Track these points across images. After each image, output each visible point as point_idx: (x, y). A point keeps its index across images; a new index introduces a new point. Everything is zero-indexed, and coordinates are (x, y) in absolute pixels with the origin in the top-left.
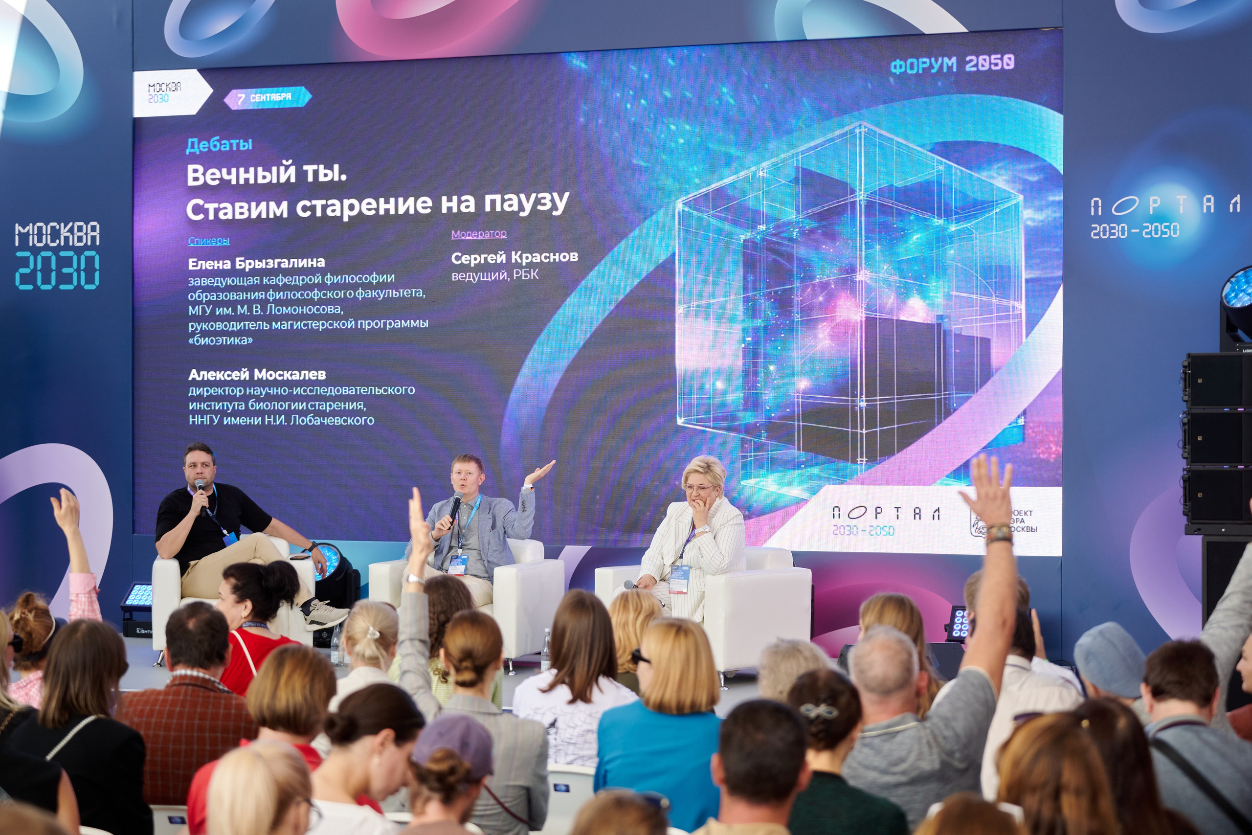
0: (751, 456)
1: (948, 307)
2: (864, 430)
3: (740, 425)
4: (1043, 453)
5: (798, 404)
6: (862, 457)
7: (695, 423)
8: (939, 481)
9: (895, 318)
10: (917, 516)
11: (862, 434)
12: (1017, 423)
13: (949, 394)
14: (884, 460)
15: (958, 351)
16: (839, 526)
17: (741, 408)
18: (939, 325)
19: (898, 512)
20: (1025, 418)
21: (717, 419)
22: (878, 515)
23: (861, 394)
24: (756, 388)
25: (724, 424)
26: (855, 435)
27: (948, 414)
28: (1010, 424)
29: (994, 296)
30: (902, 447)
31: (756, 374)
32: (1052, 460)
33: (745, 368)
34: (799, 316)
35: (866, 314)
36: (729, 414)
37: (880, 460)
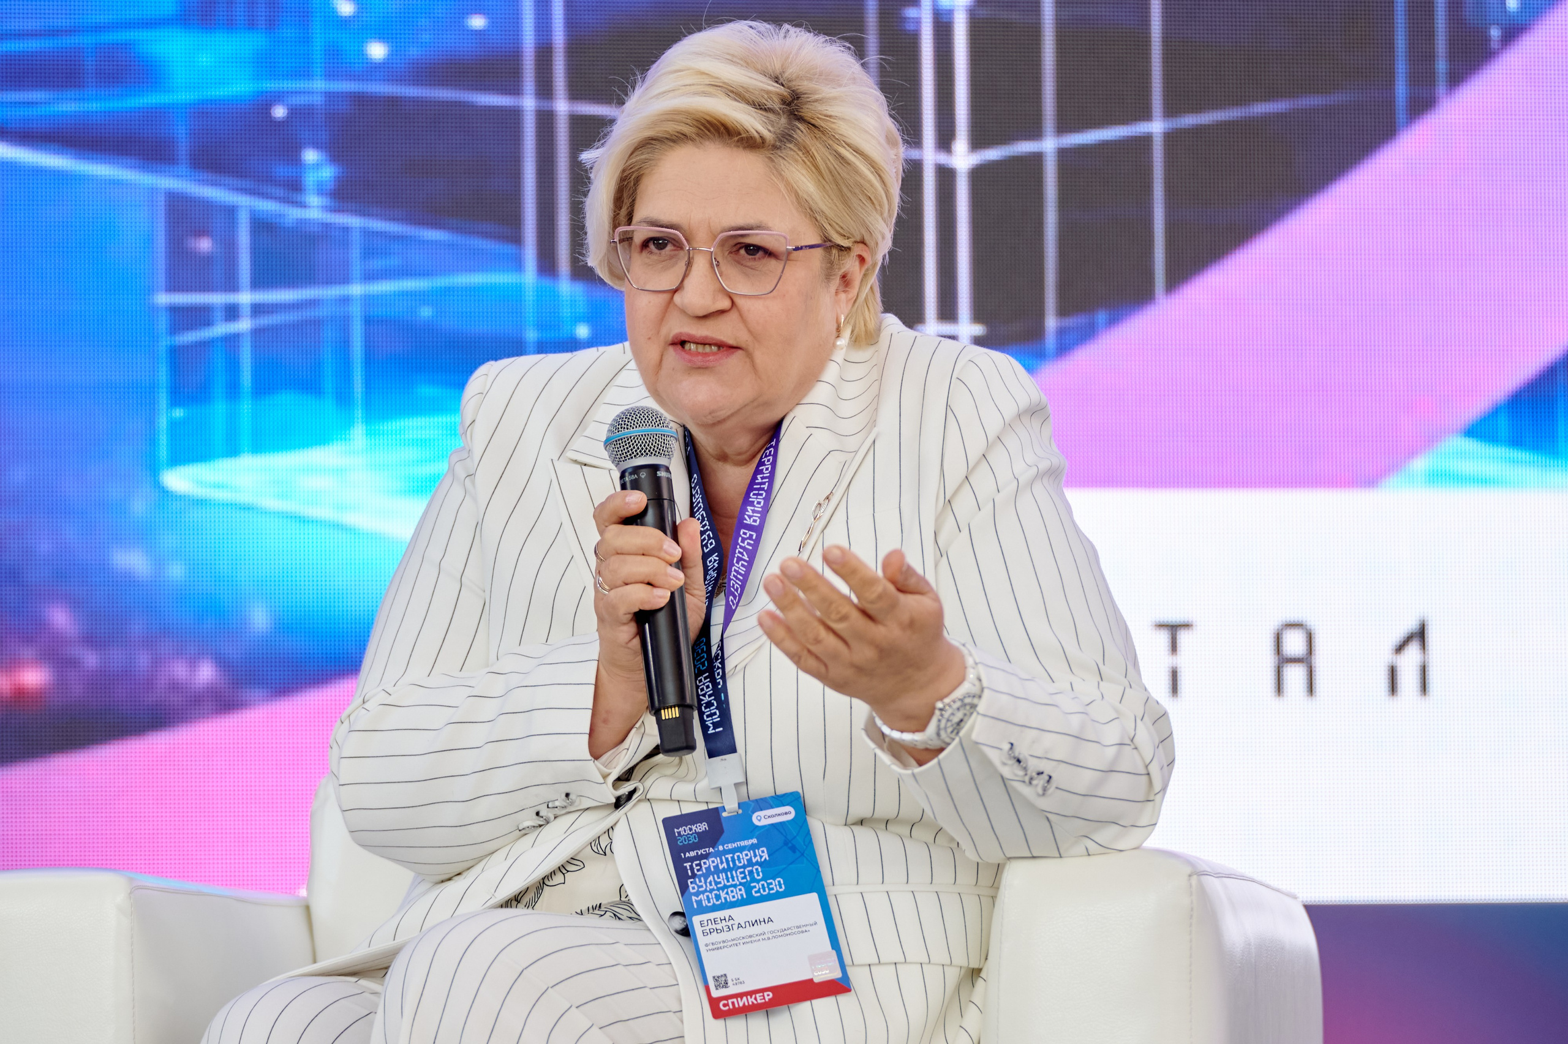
0: (232, 312)
2: (961, 144)
3: (157, 114)
6: (948, 309)
8: (1421, 463)
10: (1295, 675)
11: (946, 175)
14: (1088, 334)
19: (1174, 647)
36: (87, 40)
37: (1061, 332)
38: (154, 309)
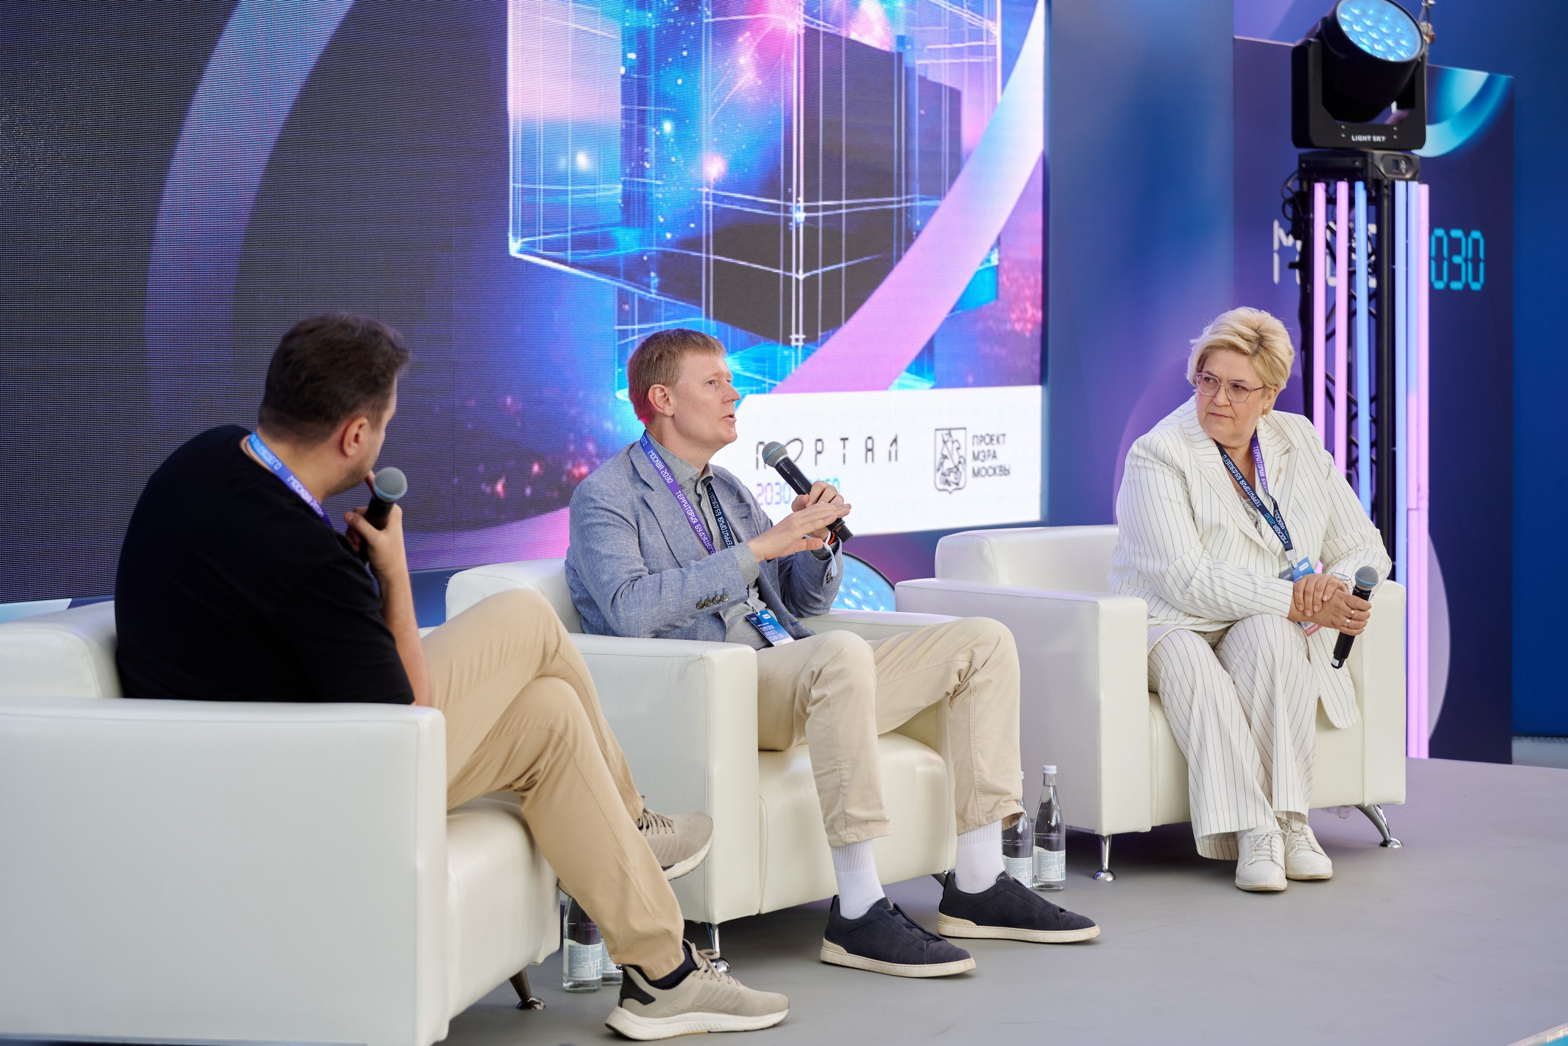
1: (910, 21)
2: (801, 271)
3: (615, 259)
4: (1018, 320)
5: (708, 212)
6: (797, 332)
7: (541, 252)
8: (897, 381)
9: (844, 34)
10: (870, 455)
11: (797, 280)
12: (988, 261)
13: (912, 200)
14: (828, 337)
15: (922, 112)
16: (764, 484)
17: (618, 217)
18: (900, 55)
19: (844, 447)
20: (999, 252)
21: (579, 243)
22: (819, 456)
23: (798, 195)
24: (641, 172)
25: (593, 256)
26: (788, 280)
27: (910, 240)
28: (982, 264)
29: (965, 6)
30: (853, 307)
31: (642, 140)
32: (1028, 335)
33: (626, 124)
34: (709, 13)
35: (806, 20)
36: (598, 231)
37: (822, 337)
38: (614, 330)
